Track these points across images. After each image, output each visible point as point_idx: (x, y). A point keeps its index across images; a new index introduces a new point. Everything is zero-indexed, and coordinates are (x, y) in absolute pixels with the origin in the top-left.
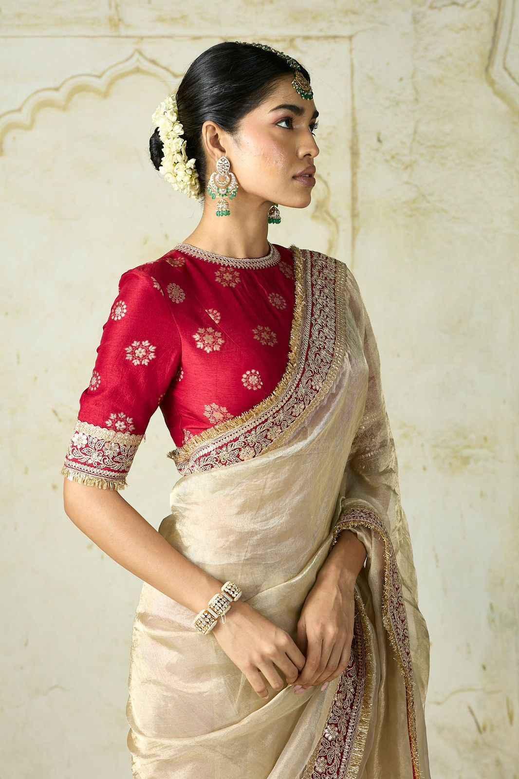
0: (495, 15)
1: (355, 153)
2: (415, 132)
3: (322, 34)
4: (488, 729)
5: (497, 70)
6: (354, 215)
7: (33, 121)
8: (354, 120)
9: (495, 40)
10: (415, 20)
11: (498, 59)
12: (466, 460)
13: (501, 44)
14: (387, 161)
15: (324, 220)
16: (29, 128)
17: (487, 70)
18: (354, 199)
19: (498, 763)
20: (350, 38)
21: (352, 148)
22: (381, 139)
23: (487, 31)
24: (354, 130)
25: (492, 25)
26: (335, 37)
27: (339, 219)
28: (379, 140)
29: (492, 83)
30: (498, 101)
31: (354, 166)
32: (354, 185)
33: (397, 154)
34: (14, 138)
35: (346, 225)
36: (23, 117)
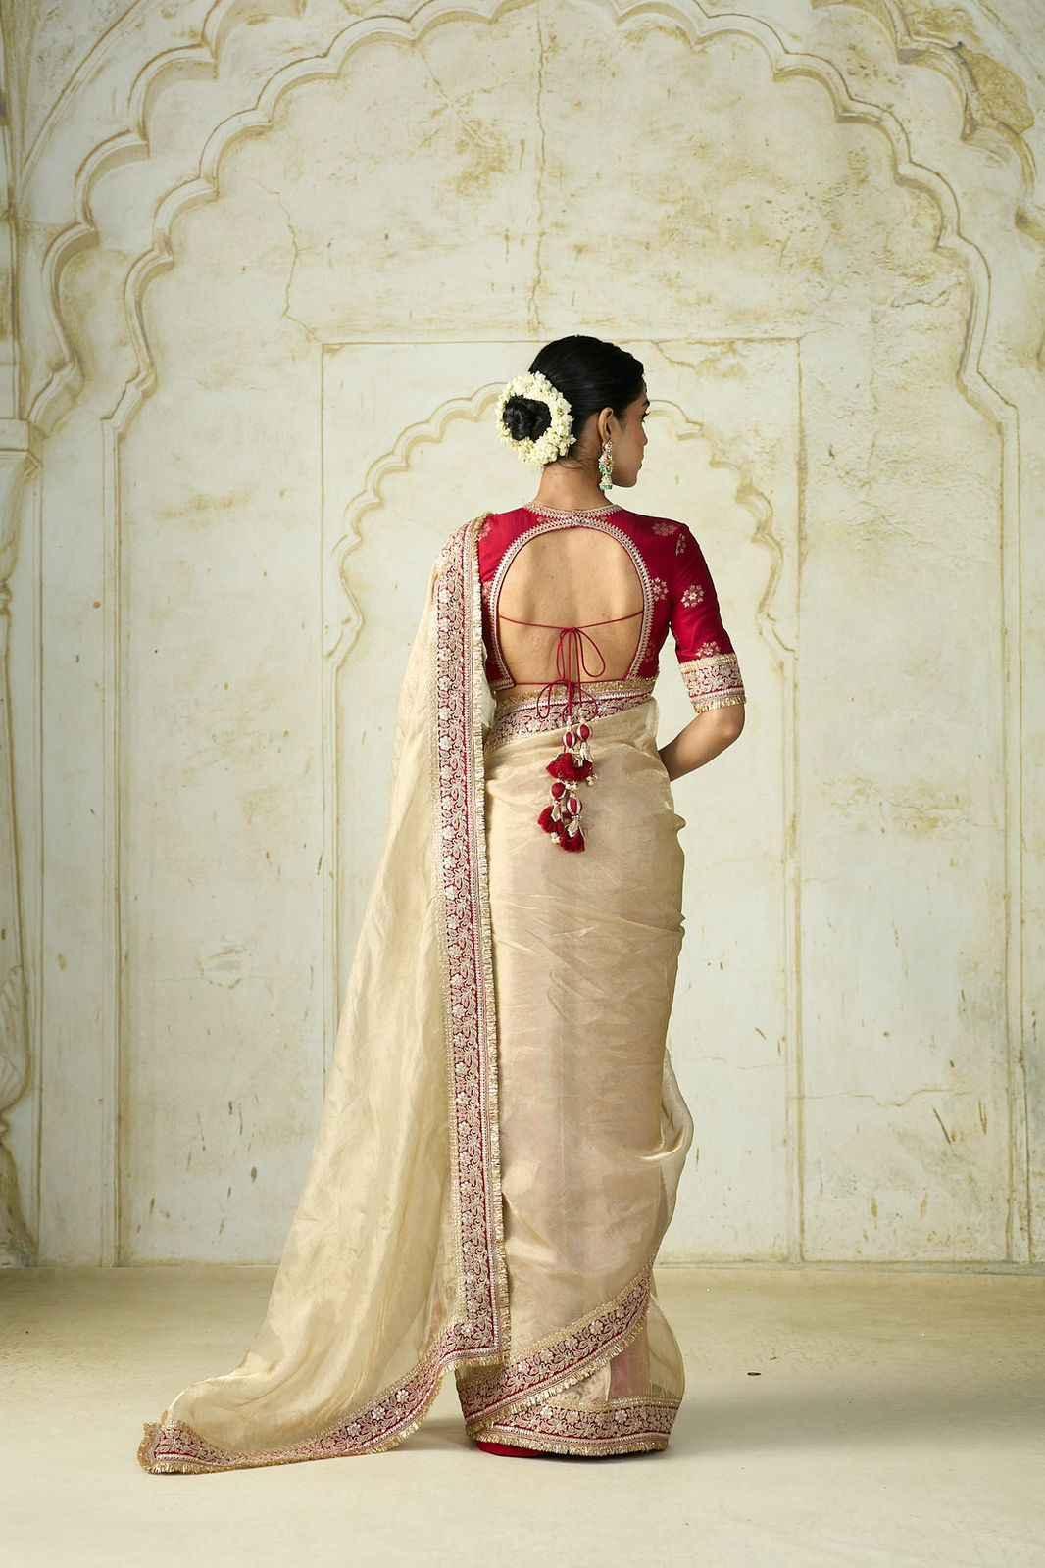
0: (967, 315)
1: (802, 468)
2: (874, 445)
3: (766, 336)
4: (958, 1138)
5: (970, 376)
6: (802, 539)
7: (443, 433)
8: (802, 431)
9: (967, 338)
10: (874, 321)
11: (971, 362)
12: (934, 823)
13: (974, 349)
14: (840, 477)
15: (766, 543)
16: (438, 441)
17: (958, 373)
18: (801, 520)
19: (971, 1179)
20: (798, 340)
21: (799, 463)
22: (834, 452)
23: (959, 332)
24: (802, 442)
25: (964, 324)
26: (780, 339)
27: (784, 543)
28: (831, 454)
29: (963, 390)
30: (971, 409)
31: (802, 482)
32: (801, 504)
33: (852, 470)
34: (422, 452)
35: (791, 550)
36: (431, 429)
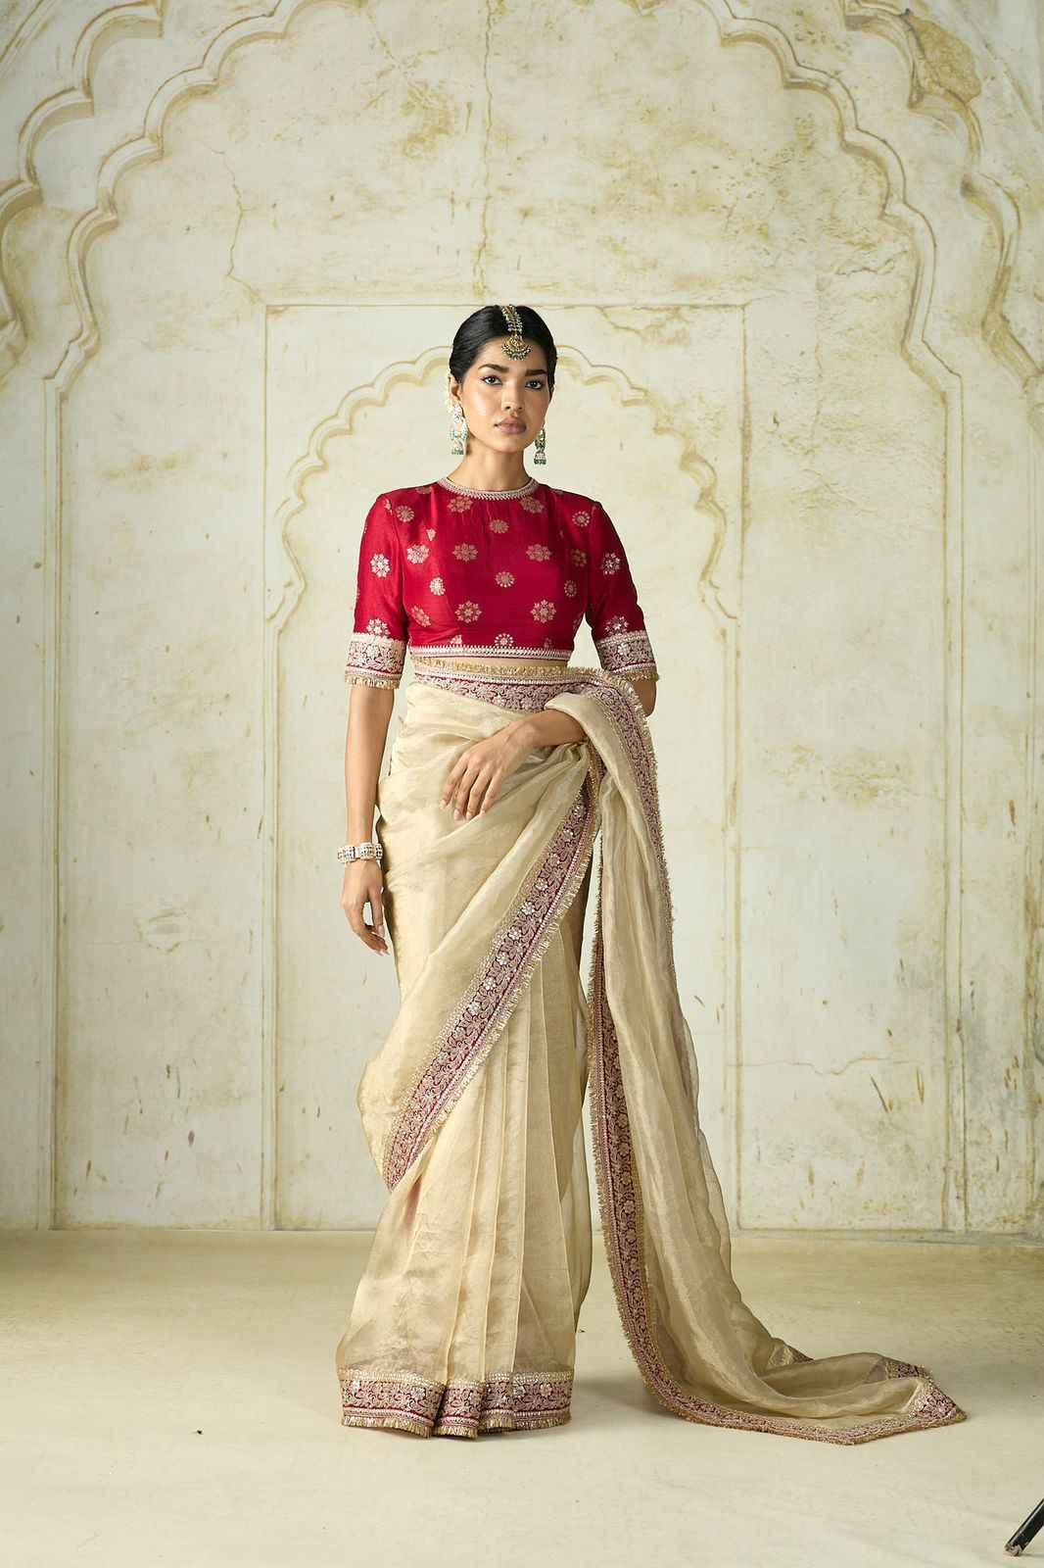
0: (912, 284)
1: (746, 436)
2: (818, 413)
3: (712, 302)
4: (895, 1107)
5: (914, 343)
6: (745, 506)
7: (387, 396)
8: (746, 398)
9: (912, 306)
10: (820, 288)
11: (916, 331)
12: (874, 792)
13: (919, 320)
14: (785, 445)
15: (710, 510)
16: (383, 404)
17: (903, 342)
18: (745, 488)
19: (908, 1148)
20: (743, 307)
21: (743, 430)
22: (778, 420)
23: (904, 299)
24: (746, 409)
25: (909, 293)
26: (725, 306)
27: (727, 510)
28: (775, 421)
29: (909, 359)
30: (915, 378)
31: (746, 450)
32: (744, 470)
33: (796, 437)
34: (365, 415)
35: (735, 515)
36: (377, 393)
